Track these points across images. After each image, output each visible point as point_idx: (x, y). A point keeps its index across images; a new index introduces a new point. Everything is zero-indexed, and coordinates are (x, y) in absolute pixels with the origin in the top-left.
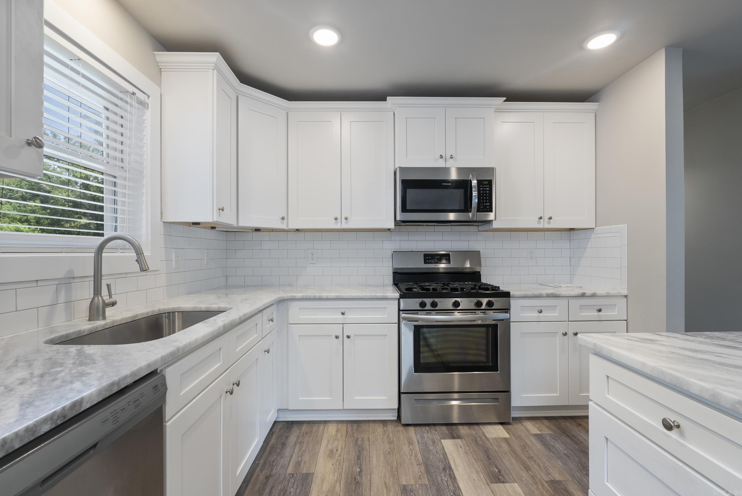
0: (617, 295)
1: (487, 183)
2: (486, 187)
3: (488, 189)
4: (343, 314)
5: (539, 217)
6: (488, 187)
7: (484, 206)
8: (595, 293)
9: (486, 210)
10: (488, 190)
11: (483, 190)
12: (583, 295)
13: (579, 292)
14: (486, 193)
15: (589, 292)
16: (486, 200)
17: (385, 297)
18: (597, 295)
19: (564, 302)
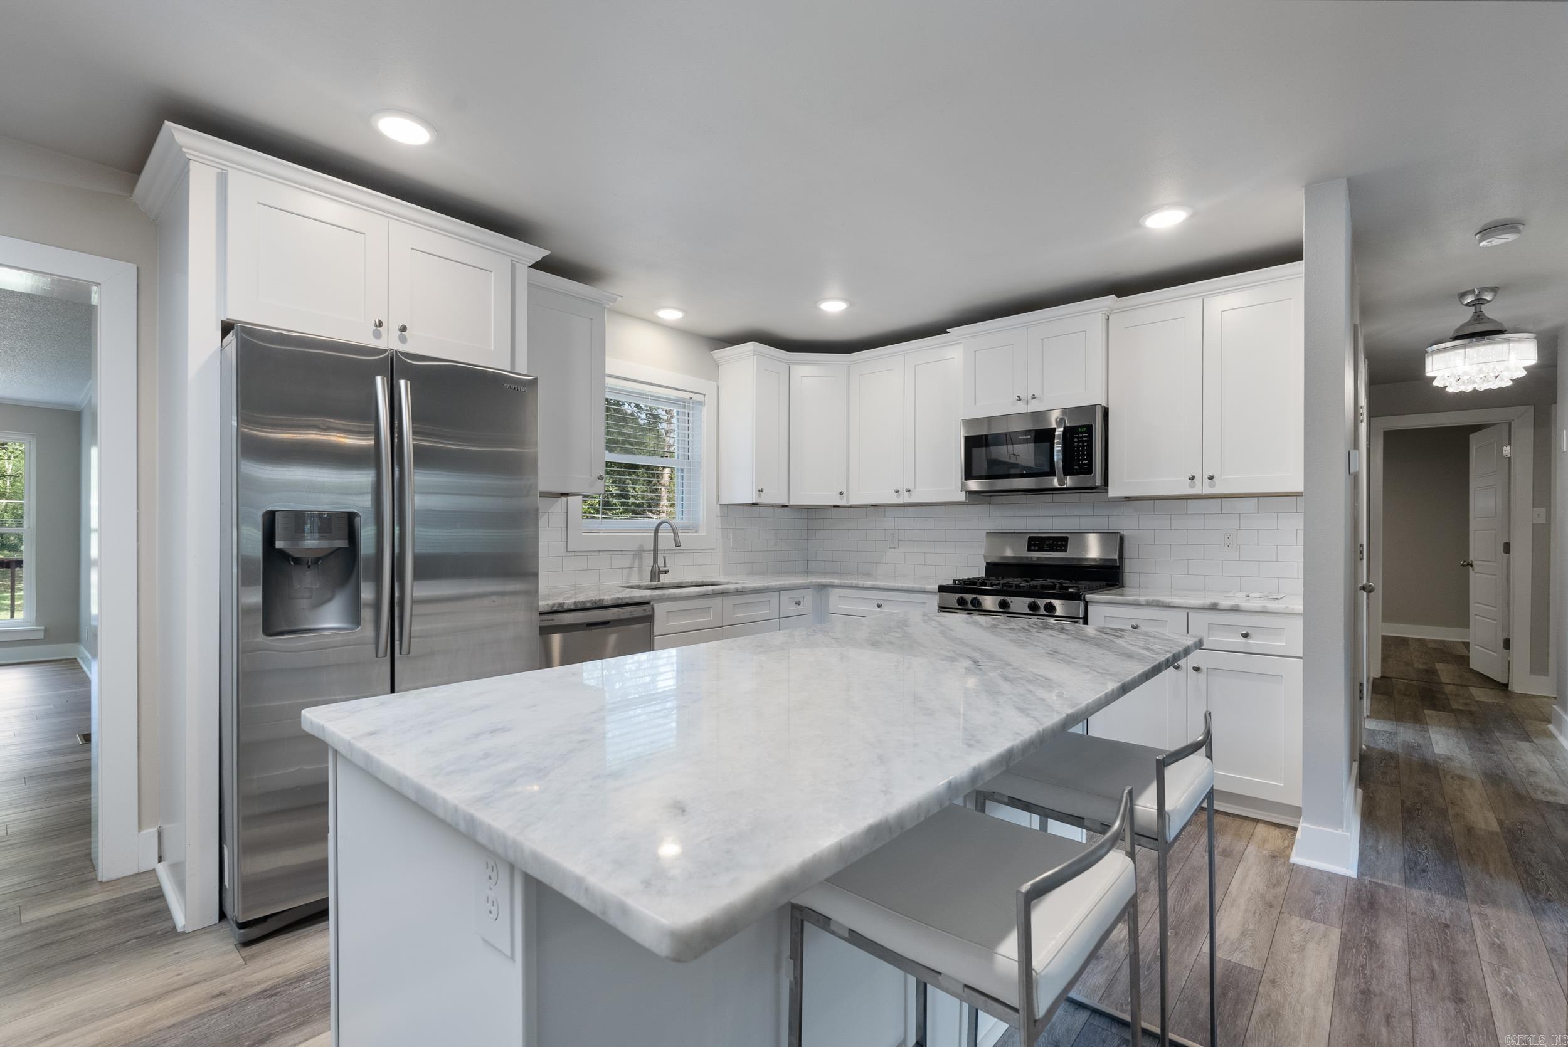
0: (1283, 611)
1: (1084, 430)
2: (1082, 437)
3: (1085, 439)
4: (879, 606)
5: (1190, 475)
6: (1085, 437)
7: (1078, 465)
8: (1238, 606)
9: (1082, 470)
10: (1085, 441)
11: (1078, 442)
12: (1214, 608)
13: (1208, 601)
14: (1083, 446)
15: (1224, 603)
16: (1083, 455)
17: (923, 590)
18: (1242, 609)
19: (1182, 615)
